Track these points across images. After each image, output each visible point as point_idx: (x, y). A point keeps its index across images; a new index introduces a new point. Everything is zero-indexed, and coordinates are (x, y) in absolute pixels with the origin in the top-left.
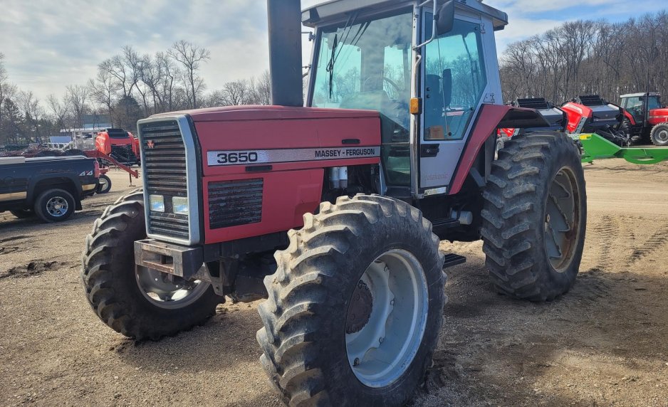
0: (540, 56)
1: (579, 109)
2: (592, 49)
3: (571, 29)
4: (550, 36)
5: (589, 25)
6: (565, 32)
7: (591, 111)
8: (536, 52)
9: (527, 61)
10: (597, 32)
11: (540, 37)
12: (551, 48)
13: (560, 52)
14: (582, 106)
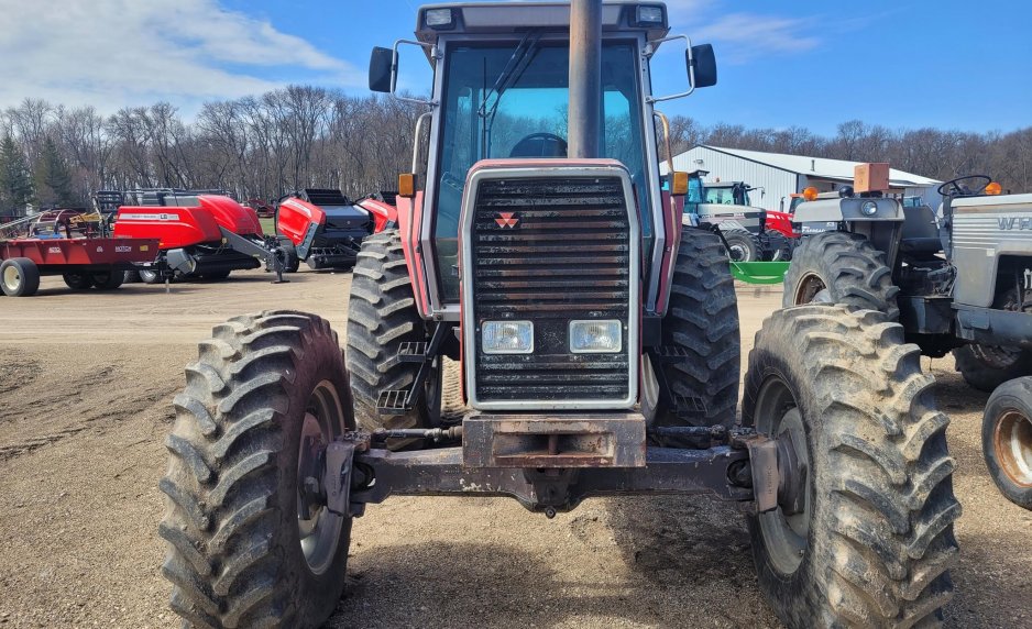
0: (255, 127)
1: (305, 209)
2: (326, 128)
3: (297, 94)
4: (269, 100)
5: (320, 93)
6: (289, 99)
7: (324, 214)
8: (251, 121)
9: (238, 133)
10: (332, 105)
11: (256, 99)
12: (272, 119)
13: (284, 125)
14: (310, 205)
